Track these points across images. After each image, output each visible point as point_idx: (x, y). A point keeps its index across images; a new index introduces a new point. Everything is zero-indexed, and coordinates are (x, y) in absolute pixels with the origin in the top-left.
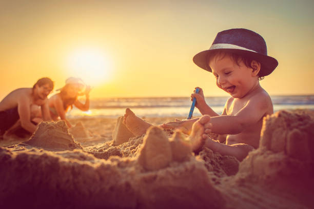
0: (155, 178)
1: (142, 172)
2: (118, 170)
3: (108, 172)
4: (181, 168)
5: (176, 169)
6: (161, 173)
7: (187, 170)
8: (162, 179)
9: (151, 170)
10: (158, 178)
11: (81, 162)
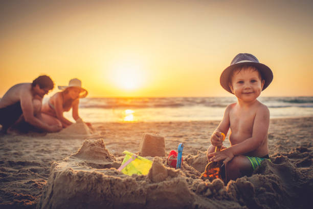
0: (157, 186)
1: (150, 183)
2: (136, 182)
3: (131, 183)
4: (172, 181)
5: (169, 182)
6: (160, 184)
7: (175, 182)
8: (160, 187)
9: (155, 182)
10: (158, 187)
11: (115, 177)
